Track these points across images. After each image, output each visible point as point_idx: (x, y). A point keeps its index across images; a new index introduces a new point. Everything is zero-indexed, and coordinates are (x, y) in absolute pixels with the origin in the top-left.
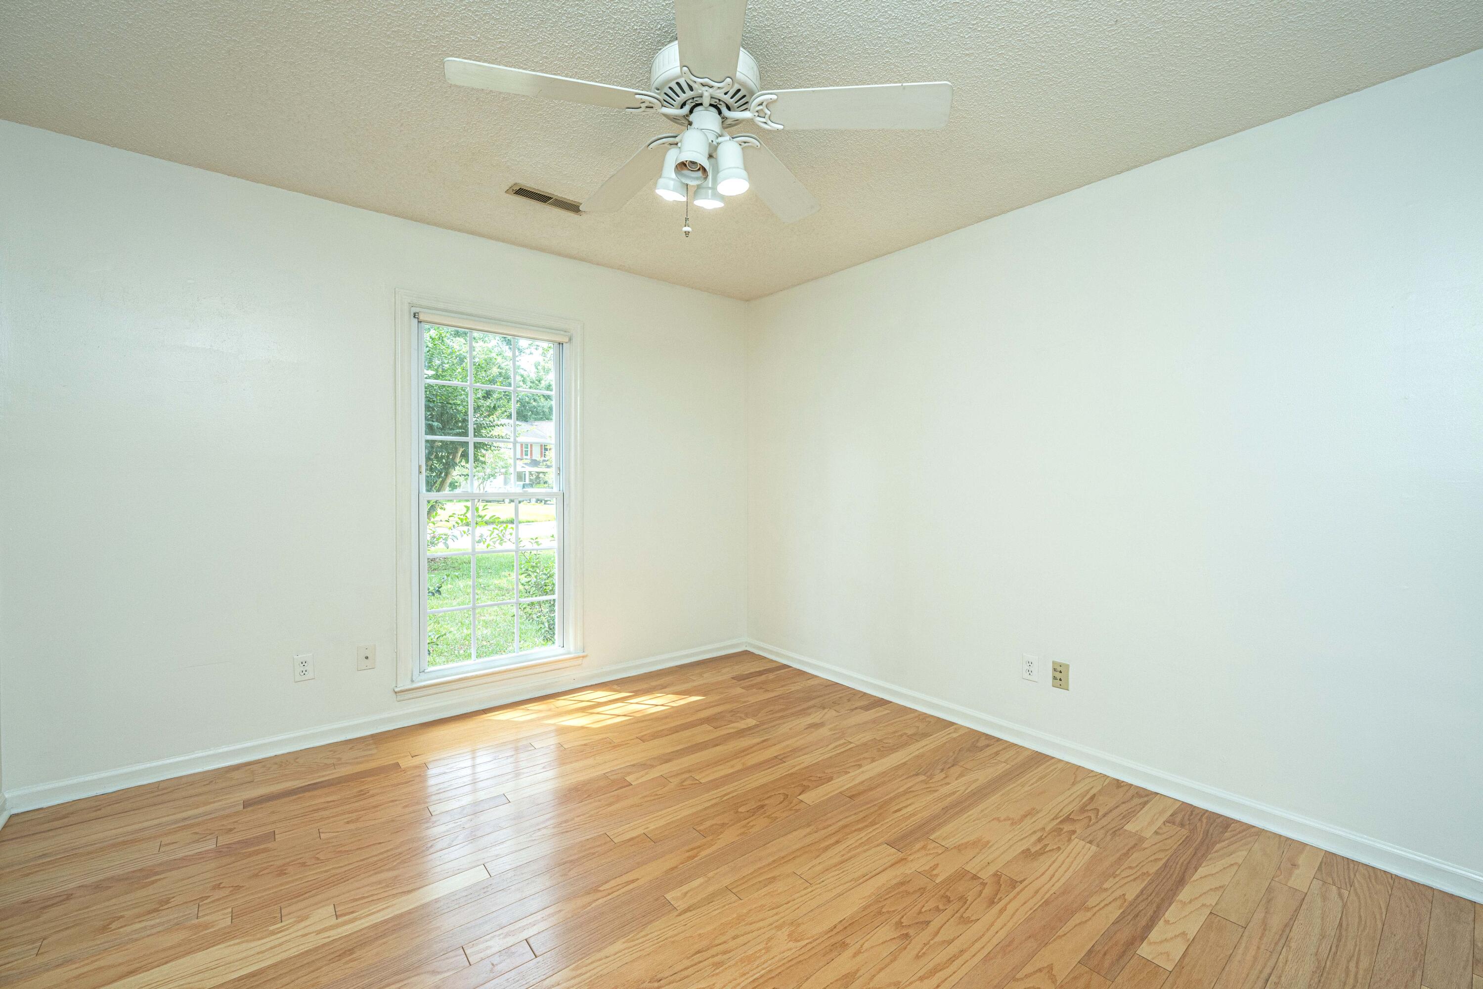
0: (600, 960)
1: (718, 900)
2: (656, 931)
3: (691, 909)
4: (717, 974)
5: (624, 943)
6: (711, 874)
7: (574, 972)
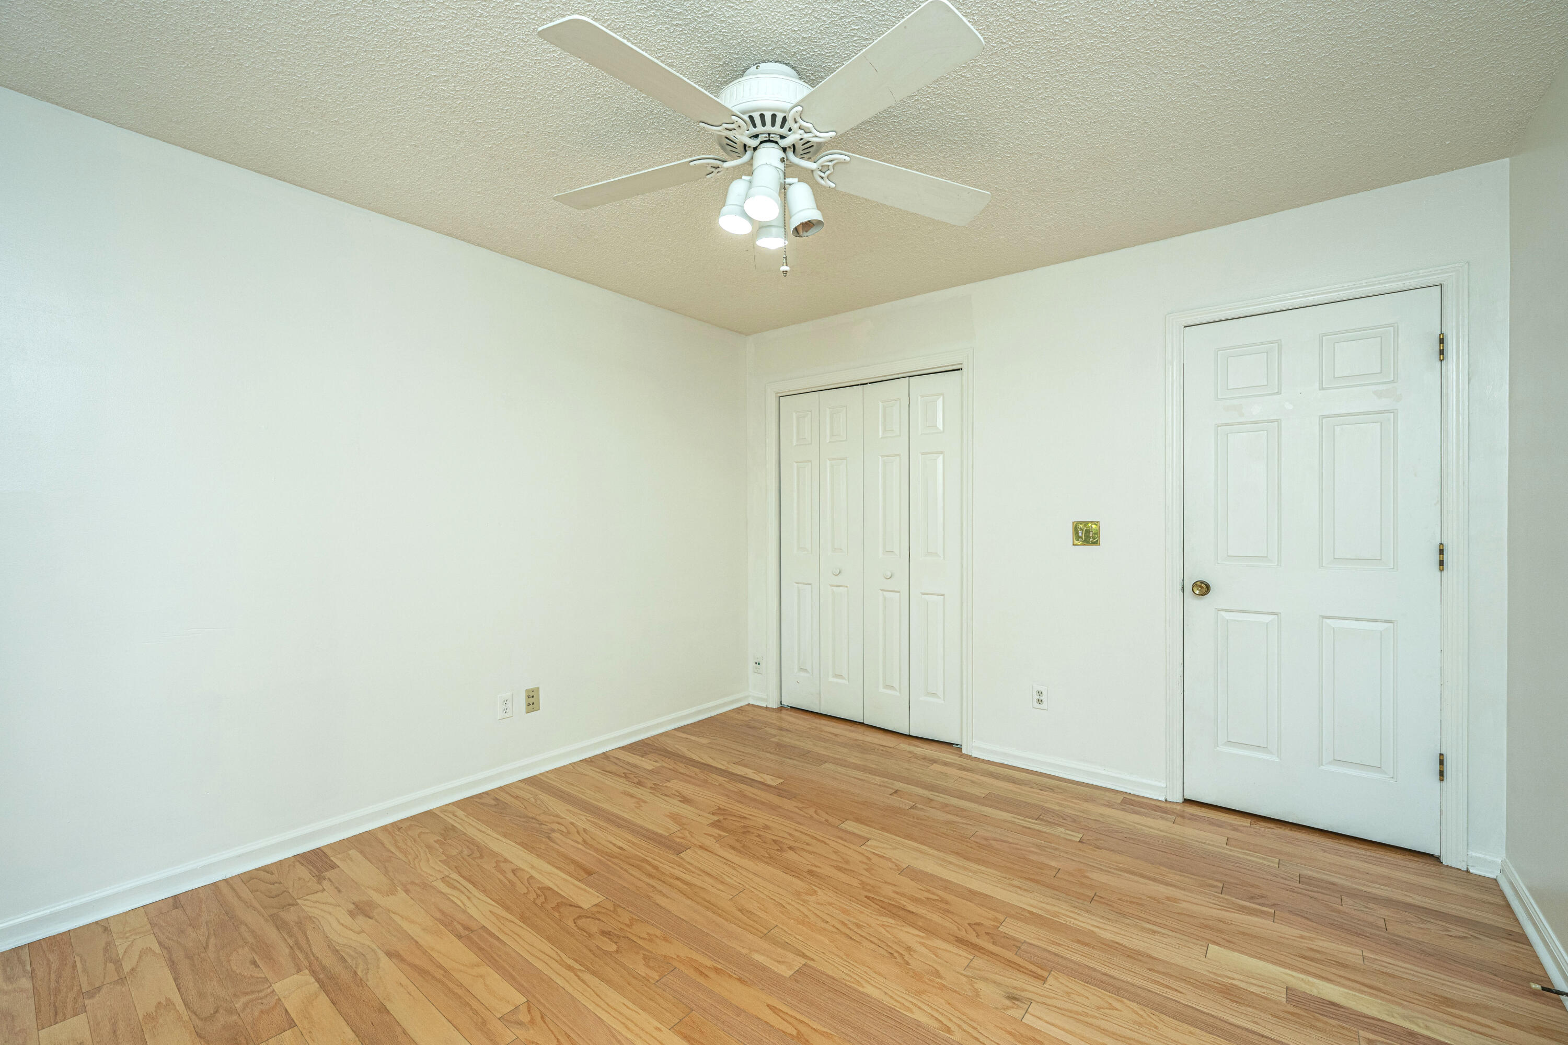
0: (891, 997)
1: (781, 939)
2: (838, 969)
3: (801, 954)
4: (868, 924)
5: (863, 987)
6: (744, 951)
7: (914, 1011)
